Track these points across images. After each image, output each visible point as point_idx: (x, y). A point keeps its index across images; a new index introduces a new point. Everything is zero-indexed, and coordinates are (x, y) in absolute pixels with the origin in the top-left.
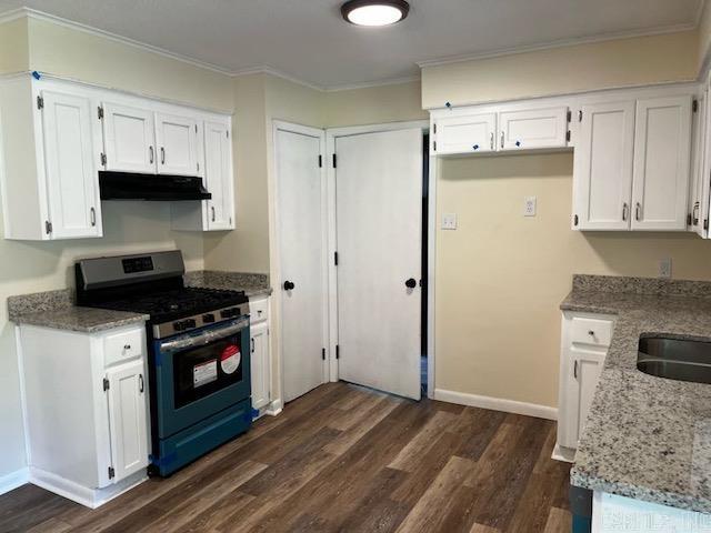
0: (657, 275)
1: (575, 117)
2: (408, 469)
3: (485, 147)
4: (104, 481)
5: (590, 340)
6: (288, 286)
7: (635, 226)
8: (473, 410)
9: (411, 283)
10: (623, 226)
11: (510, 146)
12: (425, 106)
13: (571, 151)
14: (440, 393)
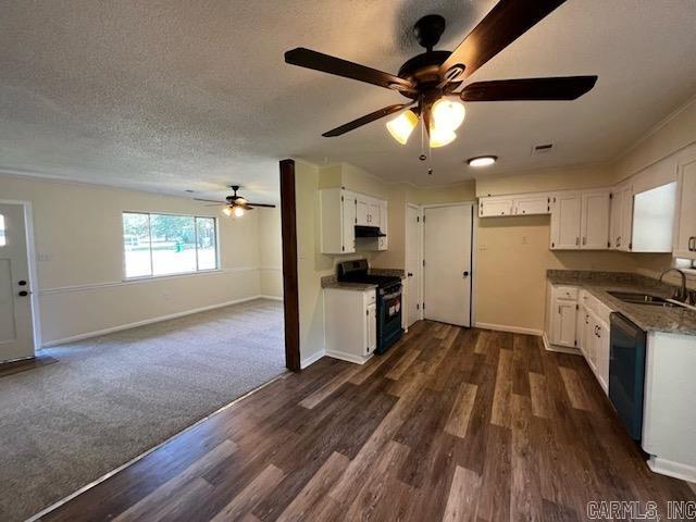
0: (589, 269)
1: (552, 200)
2: (485, 353)
3: (507, 213)
4: (365, 353)
5: (567, 297)
6: (410, 275)
7: (583, 247)
8: (496, 332)
9: (466, 274)
10: (576, 248)
11: (520, 212)
12: (477, 196)
13: (550, 215)
14: (478, 324)
